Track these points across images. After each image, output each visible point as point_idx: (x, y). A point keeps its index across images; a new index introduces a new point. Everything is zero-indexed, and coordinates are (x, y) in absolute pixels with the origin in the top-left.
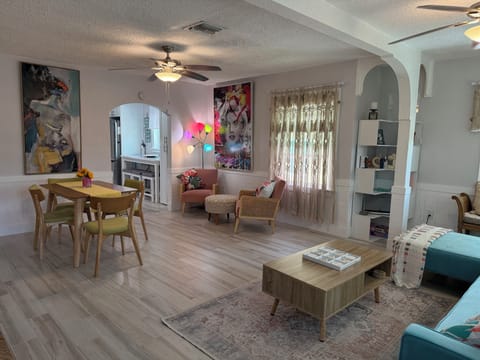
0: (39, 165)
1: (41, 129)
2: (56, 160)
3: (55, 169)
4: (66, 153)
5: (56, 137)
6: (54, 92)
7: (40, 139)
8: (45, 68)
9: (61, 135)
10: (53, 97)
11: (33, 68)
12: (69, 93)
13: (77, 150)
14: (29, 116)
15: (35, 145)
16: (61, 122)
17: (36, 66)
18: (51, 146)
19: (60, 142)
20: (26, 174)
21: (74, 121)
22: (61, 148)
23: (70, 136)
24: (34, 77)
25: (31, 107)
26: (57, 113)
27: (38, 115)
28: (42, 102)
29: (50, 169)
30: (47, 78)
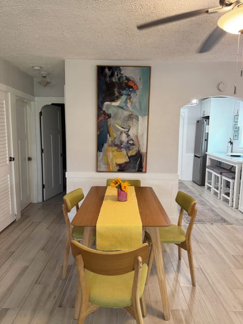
0: (108, 164)
1: (111, 130)
2: (123, 160)
3: (122, 168)
4: (133, 153)
5: (124, 138)
6: (124, 92)
7: (110, 139)
8: (118, 68)
9: (128, 136)
10: (124, 98)
11: (107, 70)
12: (138, 92)
13: (143, 150)
14: (102, 118)
15: (106, 145)
16: (130, 123)
17: (110, 68)
18: (119, 146)
19: (128, 142)
20: (98, 171)
21: (142, 121)
22: (128, 148)
23: (137, 137)
24: (108, 79)
25: (104, 109)
26: (126, 113)
27: (109, 116)
28: (114, 104)
29: (118, 168)
30: (119, 79)
